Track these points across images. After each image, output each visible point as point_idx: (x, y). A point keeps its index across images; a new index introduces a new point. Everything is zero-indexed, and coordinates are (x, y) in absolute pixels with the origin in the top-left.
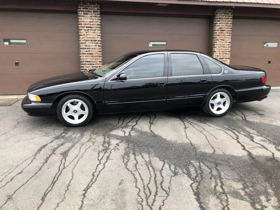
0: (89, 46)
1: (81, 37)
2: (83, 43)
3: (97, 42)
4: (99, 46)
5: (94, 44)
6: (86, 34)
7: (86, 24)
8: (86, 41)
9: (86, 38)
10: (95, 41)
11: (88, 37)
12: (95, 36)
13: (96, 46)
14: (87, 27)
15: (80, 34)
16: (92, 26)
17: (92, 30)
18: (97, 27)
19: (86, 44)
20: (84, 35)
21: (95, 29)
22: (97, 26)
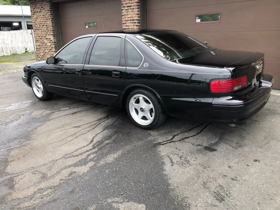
0: (129, 26)
1: (123, 17)
2: (124, 24)
3: (135, 21)
4: (137, 26)
5: (132, 24)
6: (126, 14)
7: (126, 4)
8: (126, 21)
9: (127, 18)
10: (133, 20)
11: (128, 17)
12: (134, 15)
13: (134, 25)
14: (128, 7)
15: (122, 14)
16: (131, 5)
17: (131, 9)
18: (134, 6)
19: (127, 25)
20: (125, 15)
21: (133, 8)
22: (135, 4)
